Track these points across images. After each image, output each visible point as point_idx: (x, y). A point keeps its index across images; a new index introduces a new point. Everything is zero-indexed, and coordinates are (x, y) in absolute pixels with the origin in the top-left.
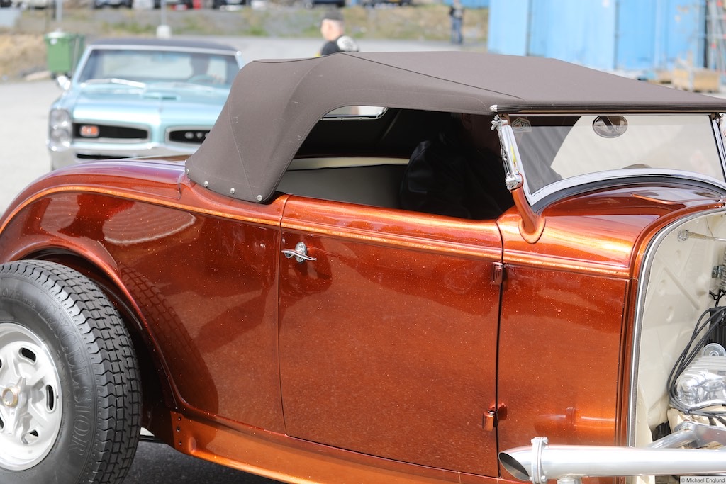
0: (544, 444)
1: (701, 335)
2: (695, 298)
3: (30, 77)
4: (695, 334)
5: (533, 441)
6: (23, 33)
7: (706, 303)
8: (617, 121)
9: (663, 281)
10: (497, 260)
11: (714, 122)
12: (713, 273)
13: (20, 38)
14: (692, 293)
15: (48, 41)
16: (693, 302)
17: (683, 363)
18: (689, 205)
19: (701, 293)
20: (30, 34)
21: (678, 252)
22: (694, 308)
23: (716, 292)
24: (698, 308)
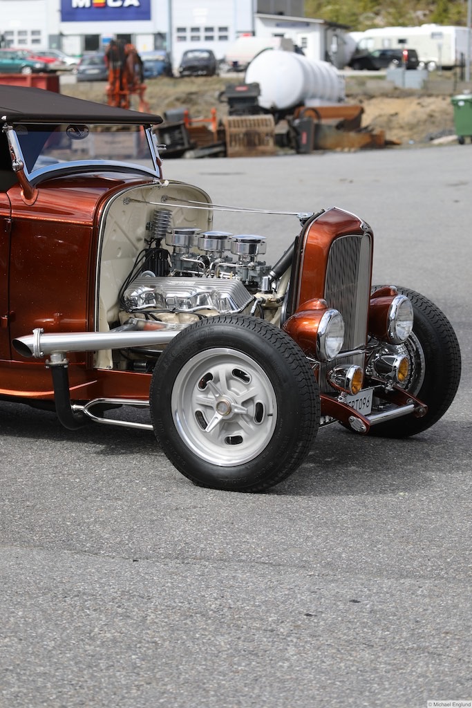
0: (41, 333)
1: (140, 265)
2: (135, 243)
3: (436, 142)
4: (136, 265)
5: (34, 331)
6: (430, 96)
7: (141, 246)
8: (82, 128)
9: (114, 230)
10: (7, 217)
11: (146, 130)
12: (147, 227)
13: (427, 100)
14: (134, 239)
15: (455, 103)
16: (134, 246)
17: (129, 282)
18: (127, 182)
19: (139, 240)
20: (437, 96)
21: (124, 211)
22: (135, 250)
23: (149, 240)
24: (137, 249)
